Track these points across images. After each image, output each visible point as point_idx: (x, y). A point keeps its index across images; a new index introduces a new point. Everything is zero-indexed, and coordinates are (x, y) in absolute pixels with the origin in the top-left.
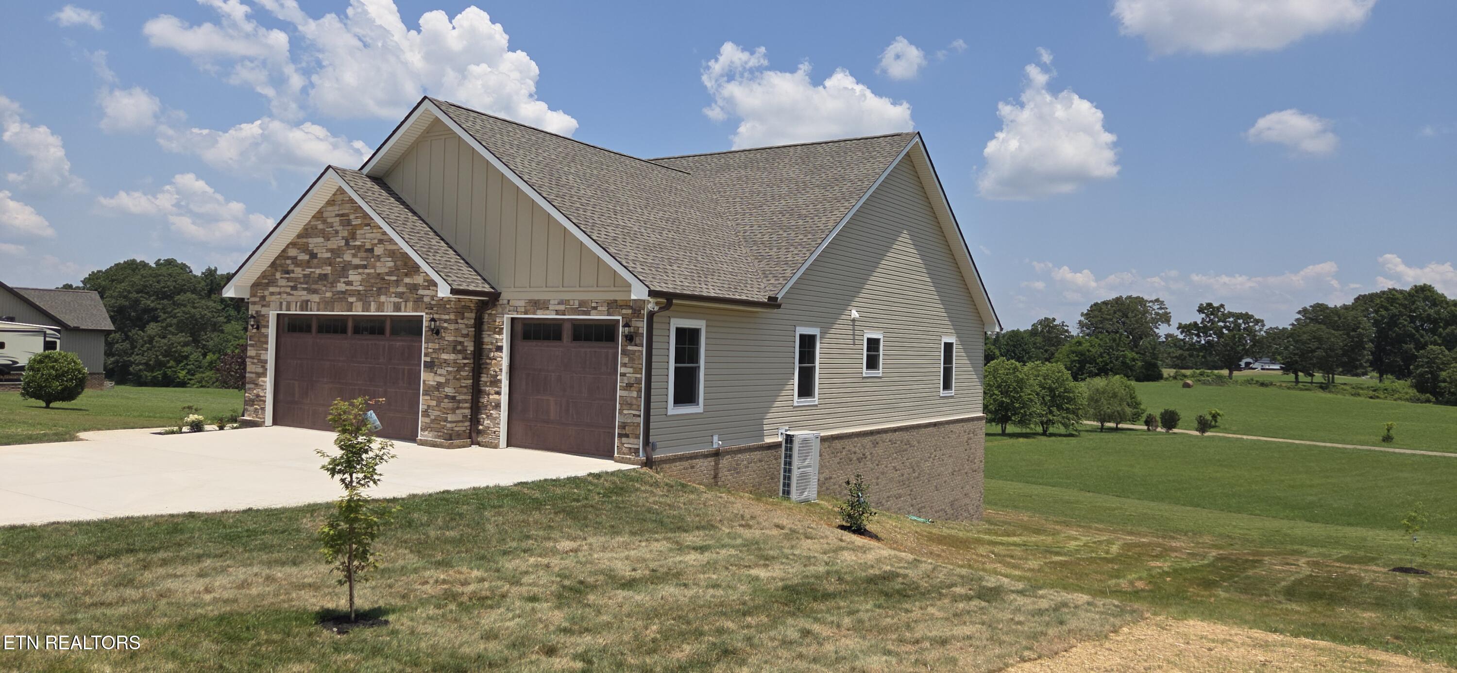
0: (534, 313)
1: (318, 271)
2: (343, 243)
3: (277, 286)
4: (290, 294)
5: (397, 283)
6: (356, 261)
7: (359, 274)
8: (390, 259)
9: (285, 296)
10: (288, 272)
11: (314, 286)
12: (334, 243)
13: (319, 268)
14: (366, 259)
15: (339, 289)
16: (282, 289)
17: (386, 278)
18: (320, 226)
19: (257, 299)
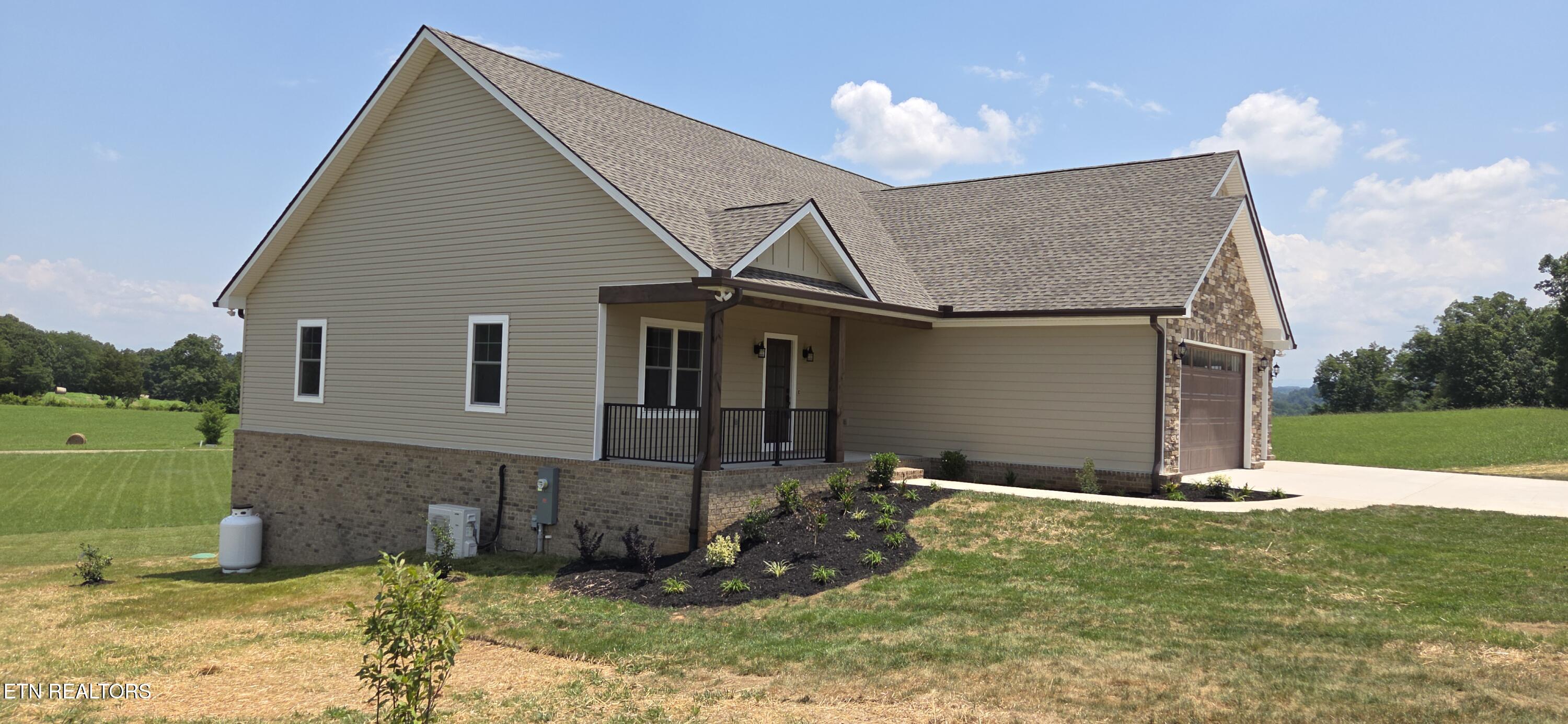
1: (1209, 299)
4: (1194, 320)
5: (1243, 322)
9: (1191, 321)
11: (1207, 315)
13: (1209, 295)
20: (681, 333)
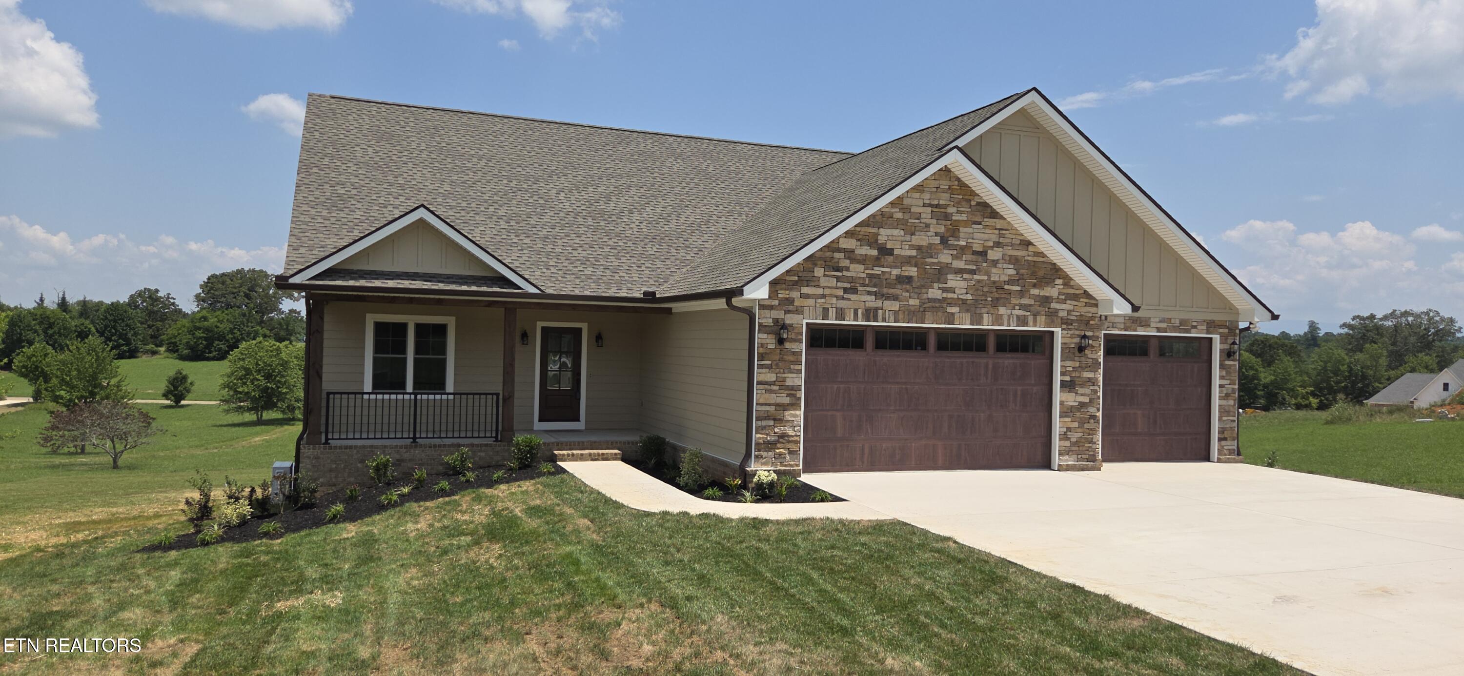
0: (1135, 330)
1: (895, 272)
2: (937, 240)
3: (818, 286)
4: (843, 298)
5: (1022, 294)
6: (959, 264)
7: (965, 280)
8: (1011, 266)
9: (834, 300)
10: (838, 269)
11: (891, 291)
12: (920, 239)
13: (896, 267)
14: (975, 262)
15: (930, 296)
16: (827, 292)
17: (1006, 287)
18: (899, 215)
19: (776, 302)
20: (419, 327)
